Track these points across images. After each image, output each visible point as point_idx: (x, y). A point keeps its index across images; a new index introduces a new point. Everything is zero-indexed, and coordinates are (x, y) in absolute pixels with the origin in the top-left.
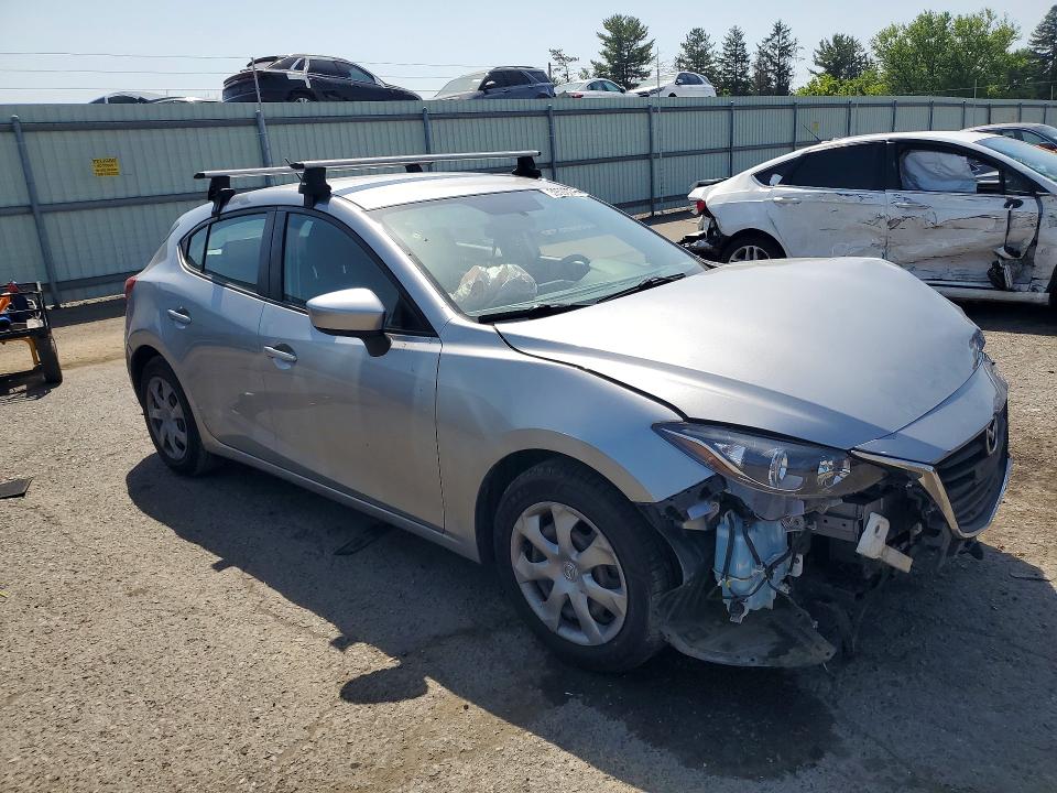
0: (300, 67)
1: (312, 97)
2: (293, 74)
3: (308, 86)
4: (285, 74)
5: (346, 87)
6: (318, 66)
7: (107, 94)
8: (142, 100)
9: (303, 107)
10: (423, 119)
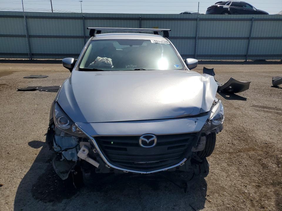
0: (228, 4)
1: (229, 13)
2: (225, 6)
3: (229, 10)
4: (223, 6)
5: (242, 10)
6: (234, 4)
7: (183, 12)
8: (190, 13)
9: (226, 16)
10: (252, 20)
